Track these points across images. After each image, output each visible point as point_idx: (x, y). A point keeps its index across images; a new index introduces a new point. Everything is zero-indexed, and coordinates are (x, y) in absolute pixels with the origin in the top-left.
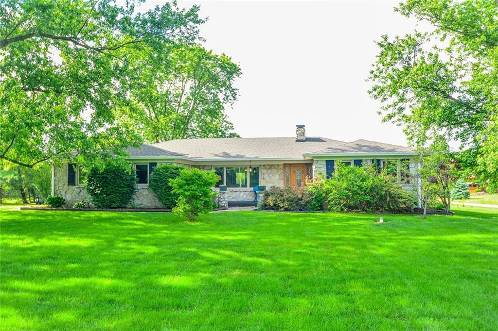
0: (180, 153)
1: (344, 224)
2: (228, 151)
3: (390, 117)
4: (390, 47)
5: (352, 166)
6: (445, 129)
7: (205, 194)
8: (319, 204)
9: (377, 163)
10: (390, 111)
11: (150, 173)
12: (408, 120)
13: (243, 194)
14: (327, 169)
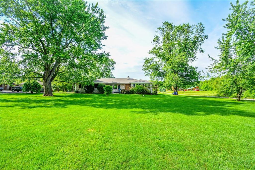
0: (103, 81)
1: (137, 96)
2: (113, 81)
3: (147, 75)
4: (147, 60)
5: (139, 85)
6: (158, 77)
7: (110, 90)
8: (132, 92)
9: (144, 84)
10: (147, 74)
11: (97, 86)
12: (151, 75)
13: (117, 90)
14: (134, 85)
